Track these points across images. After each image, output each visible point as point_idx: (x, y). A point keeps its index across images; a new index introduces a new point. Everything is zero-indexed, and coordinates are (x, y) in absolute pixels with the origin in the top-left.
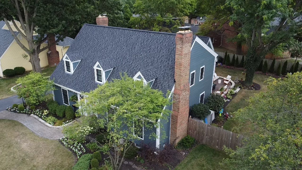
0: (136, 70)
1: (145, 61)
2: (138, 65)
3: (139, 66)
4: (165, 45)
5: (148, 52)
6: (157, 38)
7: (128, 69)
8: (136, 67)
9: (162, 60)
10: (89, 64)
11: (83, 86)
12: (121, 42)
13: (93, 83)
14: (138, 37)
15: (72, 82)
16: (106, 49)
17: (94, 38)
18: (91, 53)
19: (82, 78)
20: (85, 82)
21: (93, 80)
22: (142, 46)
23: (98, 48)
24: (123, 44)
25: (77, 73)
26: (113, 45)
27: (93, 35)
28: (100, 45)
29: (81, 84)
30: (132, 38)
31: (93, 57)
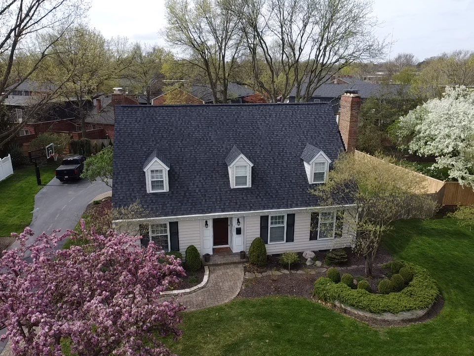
0: (285, 155)
1: (289, 141)
2: (283, 149)
3: (285, 149)
5: (283, 129)
6: (282, 110)
7: (273, 158)
8: (283, 151)
9: (312, 136)
10: (193, 168)
11: (212, 203)
12: (227, 125)
13: (229, 192)
14: (251, 113)
15: (182, 204)
16: (207, 139)
17: (165, 126)
18: (181, 150)
19: (197, 191)
20: (210, 196)
21: (224, 187)
22: (268, 124)
23: (188, 140)
24: (234, 126)
25: (179, 187)
26: (216, 131)
27: (159, 122)
28: (188, 135)
29: (204, 201)
30: (243, 117)
31: (191, 155)
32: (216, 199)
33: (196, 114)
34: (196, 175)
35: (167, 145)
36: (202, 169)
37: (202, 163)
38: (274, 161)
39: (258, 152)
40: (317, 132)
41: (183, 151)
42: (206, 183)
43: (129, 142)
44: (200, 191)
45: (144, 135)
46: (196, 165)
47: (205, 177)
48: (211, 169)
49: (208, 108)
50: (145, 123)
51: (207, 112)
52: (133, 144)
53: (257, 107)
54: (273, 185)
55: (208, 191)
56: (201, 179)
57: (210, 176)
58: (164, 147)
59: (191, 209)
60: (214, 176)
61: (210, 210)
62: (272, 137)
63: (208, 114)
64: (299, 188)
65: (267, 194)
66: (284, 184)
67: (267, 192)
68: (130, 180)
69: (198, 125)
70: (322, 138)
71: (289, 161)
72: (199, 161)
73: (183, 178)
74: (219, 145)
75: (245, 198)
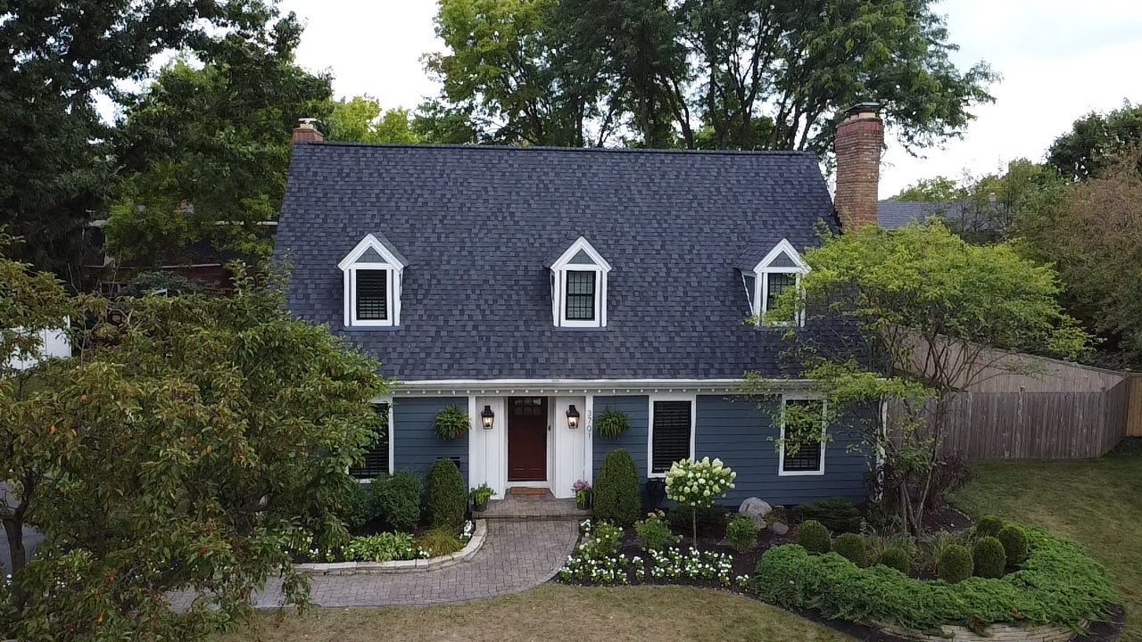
0: (696, 261)
1: (707, 230)
2: (692, 247)
3: (697, 247)
4: (739, 181)
5: (695, 205)
6: (692, 165)
7: (666, 265)
8: (690, 252)
9: (765, 223)
10: (465, 277)
11: (503, 355)
12: (557, 190)
13: (548, 334)
14: (617, 168)
15: (428, 355)
16: (504, 218)
17: (406, 188)
18: (439, 238)
19: (469, 328)
20: (501, 339)
21: (537, 323)
22: (656, 193)
23: (458, 217)
24: (573, 194)
25: (425, 318)
26: (526, 201)
27: (393, 179)
28: (460, 208)
29: (484, 349)
30: (595, 175)
31: (462, 248)
32: (515, 348)
33: (482, 165)
34: (469, 292)
35: (408, 226)
36: (486, 281)
37: (487, 267)
38: (668, 273)
39: (627, 252)
40: (780, 214)
41: (443, 239)
42: (492, 312)
43: (317, 216)
44: (475, 327)
45: (353, 204)
46: (472, 272)
47: (490, 297)
48: (508, 283)
49: (512, 154)
50: (360, 179)
51: (510, 162)
52: (325, 220)
53: (632, 156)
54: (662, 323)
55: (497, 329)
56: (482, 302)
57: (505, 297)
58: (398, 231)
59: (451, 366)
60: (515, 297)
61: (496, 372)
62: (666, 221)
63: (511, 166)
64: (728, 333)
65: (646, 344)
66: (690, 324)
67: (644, 338)
68: (307, 296)
69: (485, 189)
70: (792, 226)
71: (705, 274)
72: (481, 263)
73: (437, 297)
74: (534, 232)
75: (588, 349)
